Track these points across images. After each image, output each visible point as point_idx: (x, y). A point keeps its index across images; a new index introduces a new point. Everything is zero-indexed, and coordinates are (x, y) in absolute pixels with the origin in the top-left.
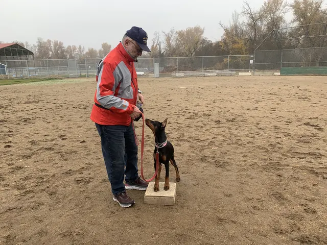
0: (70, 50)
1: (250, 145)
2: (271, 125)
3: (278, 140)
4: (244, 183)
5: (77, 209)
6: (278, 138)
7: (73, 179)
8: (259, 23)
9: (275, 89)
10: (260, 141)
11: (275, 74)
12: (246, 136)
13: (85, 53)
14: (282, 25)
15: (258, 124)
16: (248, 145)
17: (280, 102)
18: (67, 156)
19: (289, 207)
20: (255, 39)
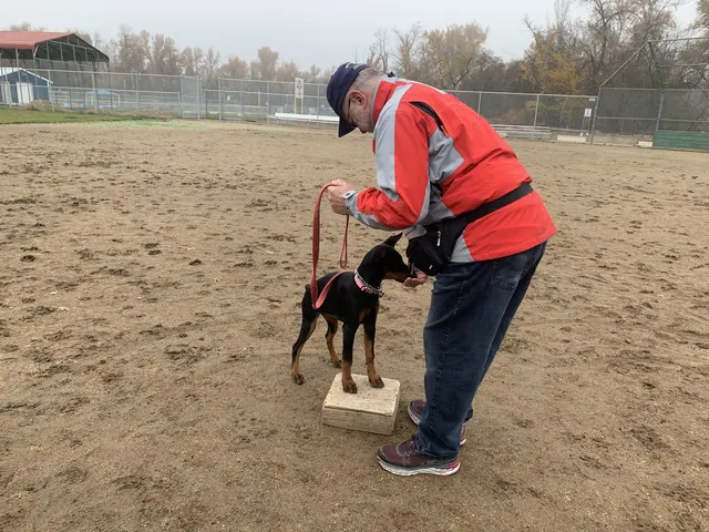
0: (190, 58)
1: (579, 303)
2: (630, 261)
3: (647, 298)
4: (562, 396)
5: (163, 423)
6: (646, 292)
7: (163, 347)
8: (615, 25)
9: (640, 178)
10: (603, 297)
11: (641, 143)
12: (572, 281)
13: (219, 66)
14: (668, 32)
15: (599, 256)
16: (574, 303)
17: (650, 208)
18: (156, 293)
19: (674, 469)
20: (601, 63)
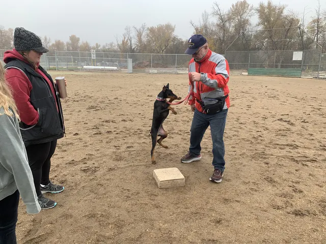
2: (250, 120)
3: (259, 134)
6: (258, 131)
7: (79, 168)
15: (238, 119)
17: (252, 100)
20: (224, 40)
